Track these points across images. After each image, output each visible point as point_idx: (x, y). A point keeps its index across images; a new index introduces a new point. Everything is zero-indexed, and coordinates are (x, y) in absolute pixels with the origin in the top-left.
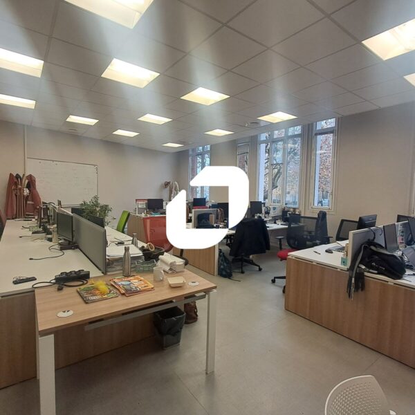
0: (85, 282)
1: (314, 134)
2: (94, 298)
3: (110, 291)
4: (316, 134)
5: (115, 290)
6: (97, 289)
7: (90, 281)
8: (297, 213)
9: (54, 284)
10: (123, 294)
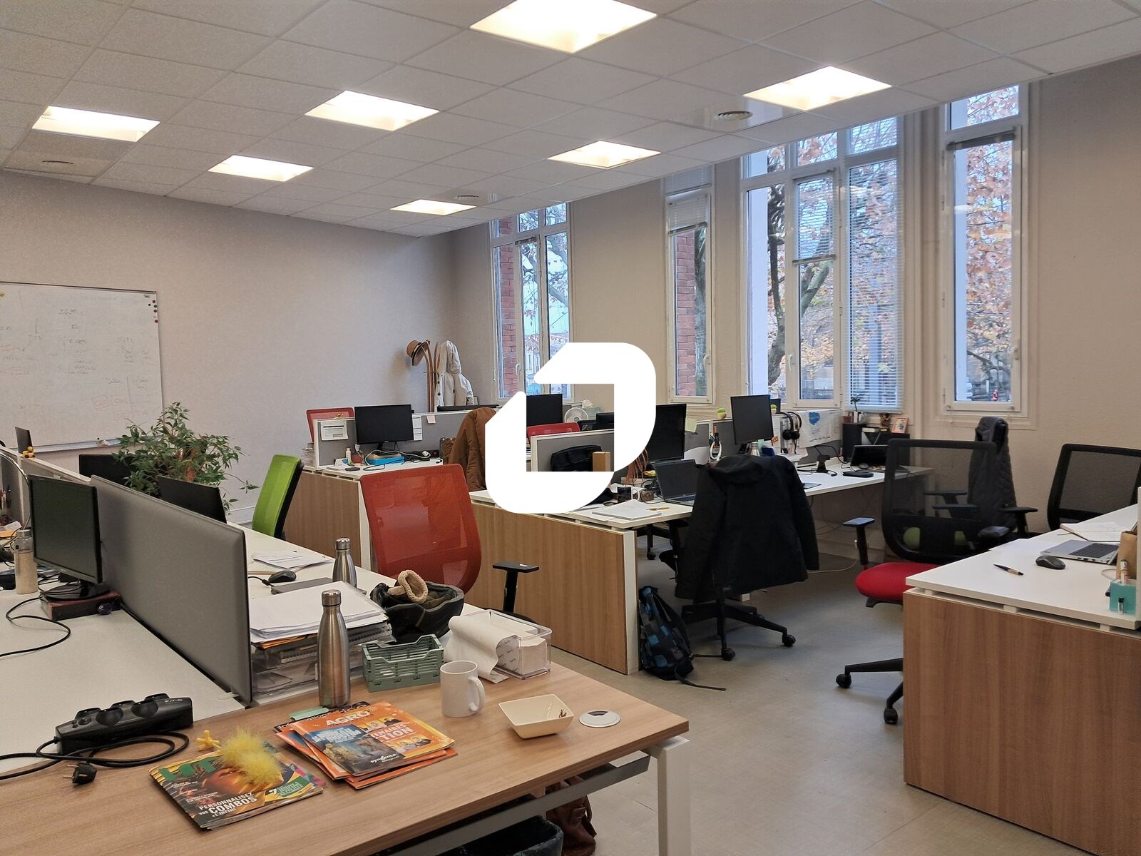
0: (178, 743)
1: (942, 146)
2: (228, 806)
3: (288, 774)
4: (952, 146)
5: (306, 769)
6: (235, 769)
7: (198, 738)
8: (896, 429)
9: (56, 758)
10: (341, 782)
